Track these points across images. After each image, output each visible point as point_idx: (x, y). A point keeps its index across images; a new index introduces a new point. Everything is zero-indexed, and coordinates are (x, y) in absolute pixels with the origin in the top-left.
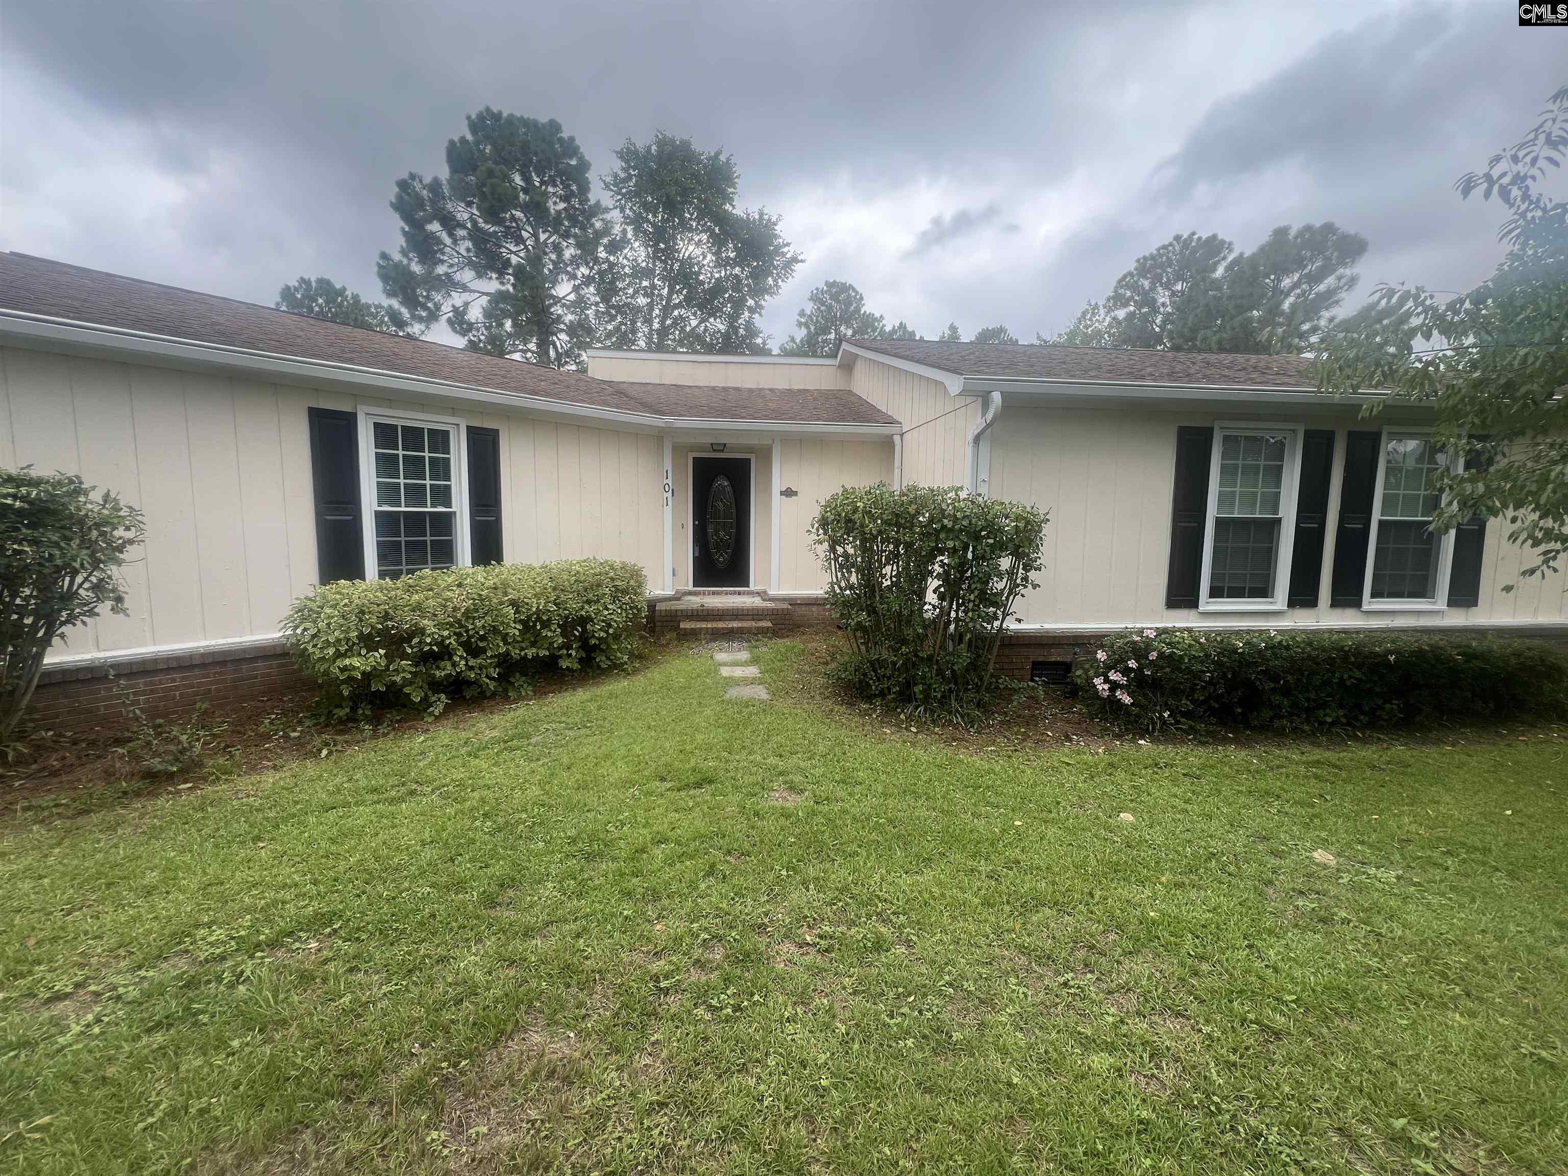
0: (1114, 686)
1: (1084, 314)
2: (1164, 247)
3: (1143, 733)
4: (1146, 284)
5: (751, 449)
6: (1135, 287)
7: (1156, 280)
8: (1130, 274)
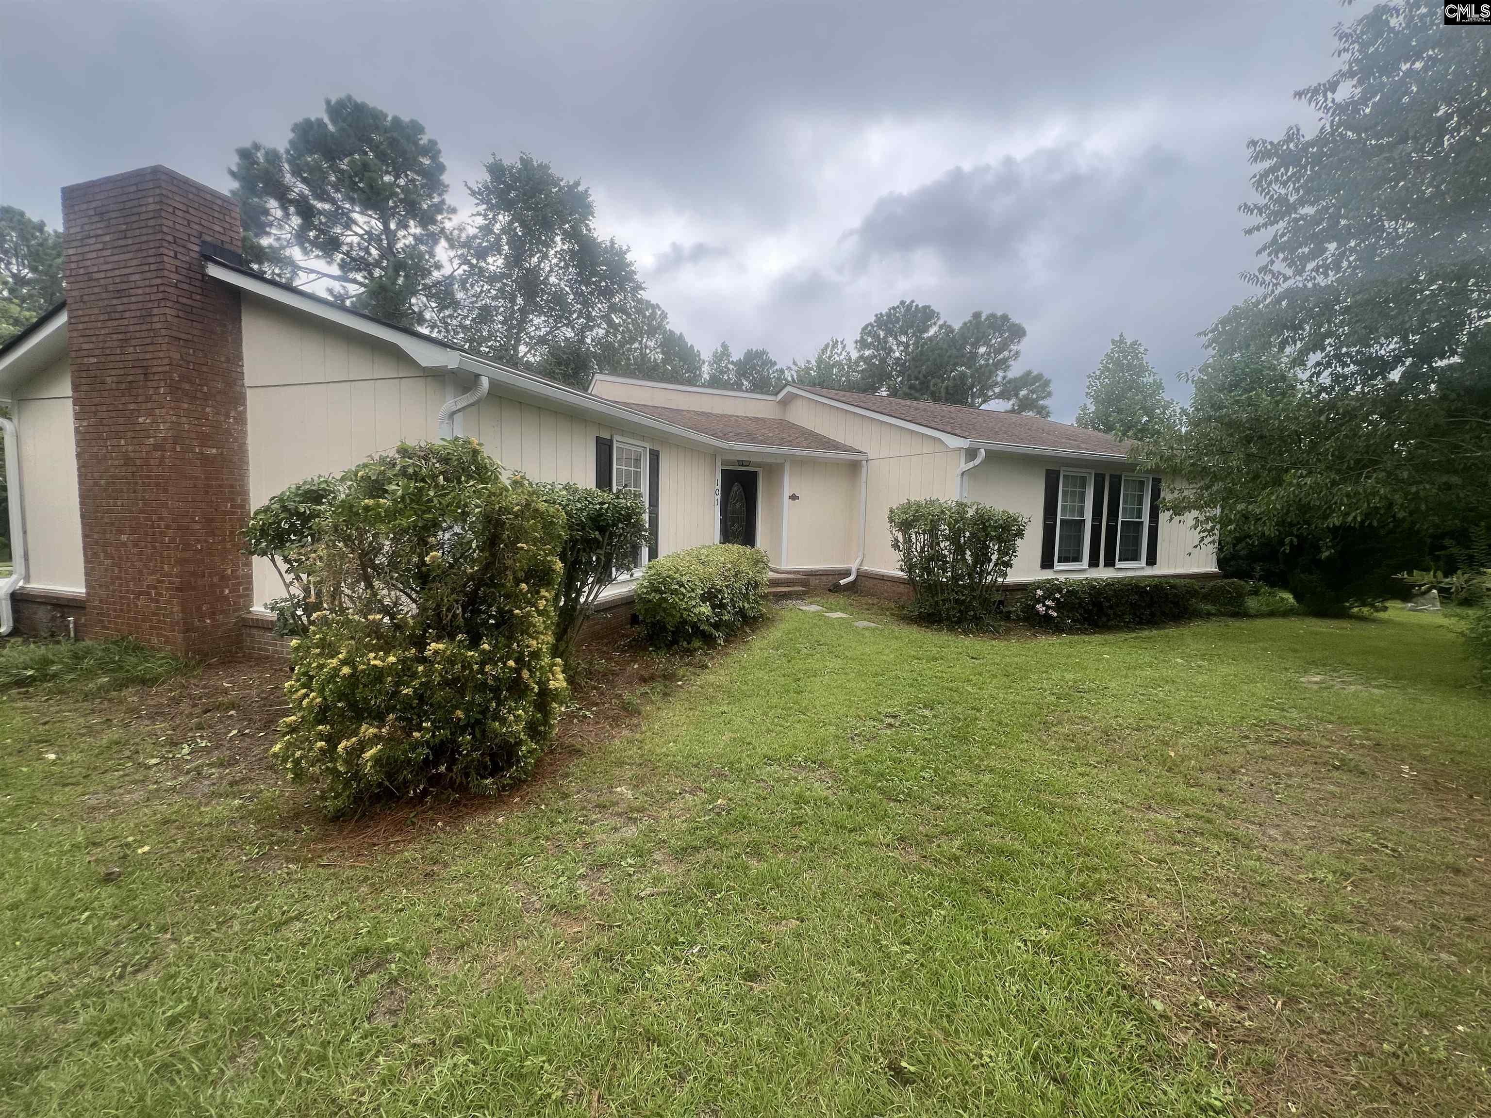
0: (1048, 607)
1: (827, 346)
2: (894, 308)
3: (1062, 631)
4: (882, 334)
5: (759, 465)
6: (876, 337)
7: (890, 332)
8: (870, 324)
